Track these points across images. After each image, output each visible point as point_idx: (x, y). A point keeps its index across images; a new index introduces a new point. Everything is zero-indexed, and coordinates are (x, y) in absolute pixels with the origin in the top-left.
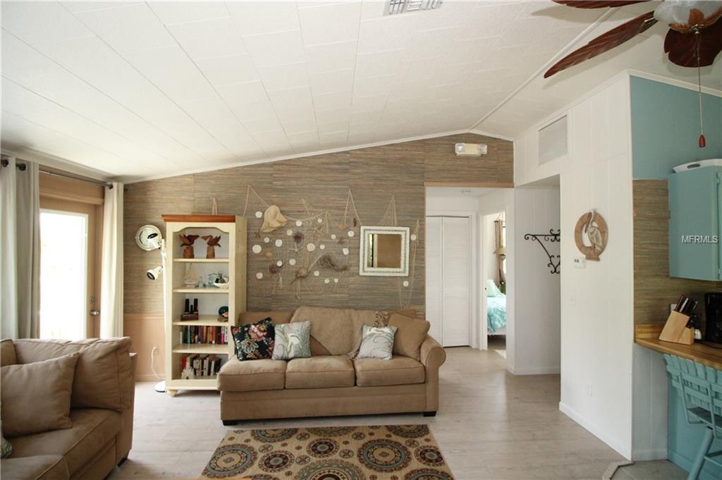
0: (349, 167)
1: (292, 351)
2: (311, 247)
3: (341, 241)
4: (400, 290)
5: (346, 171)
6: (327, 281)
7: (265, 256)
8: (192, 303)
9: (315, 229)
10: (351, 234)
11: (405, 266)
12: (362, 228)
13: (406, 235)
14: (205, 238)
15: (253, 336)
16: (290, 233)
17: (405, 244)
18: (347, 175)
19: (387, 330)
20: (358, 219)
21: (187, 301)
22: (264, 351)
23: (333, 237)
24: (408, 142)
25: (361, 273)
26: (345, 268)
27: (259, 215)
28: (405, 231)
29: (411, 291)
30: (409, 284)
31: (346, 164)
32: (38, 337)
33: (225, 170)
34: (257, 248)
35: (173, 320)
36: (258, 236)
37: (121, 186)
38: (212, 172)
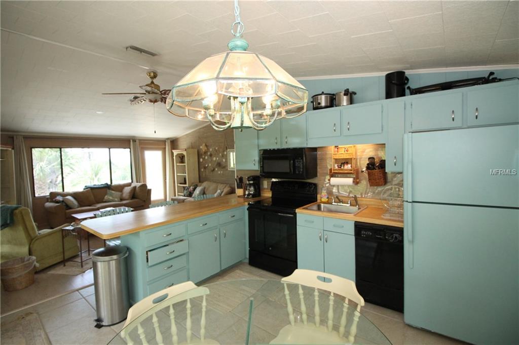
1: (196, 195)
2: (214, 159)
3: (223, 156)
7: (203, 163)
9: (215, 151)
10: (225, 153)
12: (228, 150)
15: (190, 190)
20: (227, 147)
22: (190, 194)
23: (220, 154)
25: (229, 169)
26: (224, 167)
27: (200, 147)
34: (201, 160)
35: (177, 184)
36: (202, 155)
37: (169, 141)
38: (189, 134)
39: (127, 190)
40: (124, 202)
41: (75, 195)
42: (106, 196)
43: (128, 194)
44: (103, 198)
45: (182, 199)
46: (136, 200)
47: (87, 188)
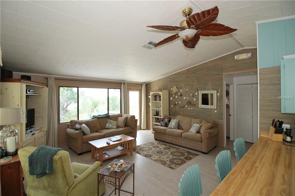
0: (195, 72)
1: (173, 126)
2: (185, 98)
3: (193, 96)
4: (213, 114)
5: (194, 73)
6: (189, 109)
7: (173, 101)
8: (157, 112)
9: (186, 92)
10: (196, 94)
11: (215, 105)
12: (200, 91)
13: (215, 93)
14: (158, 96)
15: (165, 121)
16: (179, 94)
17: (215, 97)
18: (195, 74)
19: (198, 125)
20: (198, 89)
21: (157, 111)
22: (166, 125)
23: (191, 95)
24: (216, 59)
25: (200, 107)
26: (194, 105)
27: (172, 89)
28: (215, 92)
29: (218, 114)
30: (217, 112)
31: (195, 71)
32: (129, 114)
33: (164, 78)
34: (171, 99)
35: (152, 115)
36: (172, 95)
37: (145, 84)
38: (162, 79)
39: (121, 119)
40: (121, 129)
41: (87, 123)
42: (107, 124)
43: (122, 123)
44: (105, 126)
45: (164, 129)
46: (128, 128)
47: (95, 118)
